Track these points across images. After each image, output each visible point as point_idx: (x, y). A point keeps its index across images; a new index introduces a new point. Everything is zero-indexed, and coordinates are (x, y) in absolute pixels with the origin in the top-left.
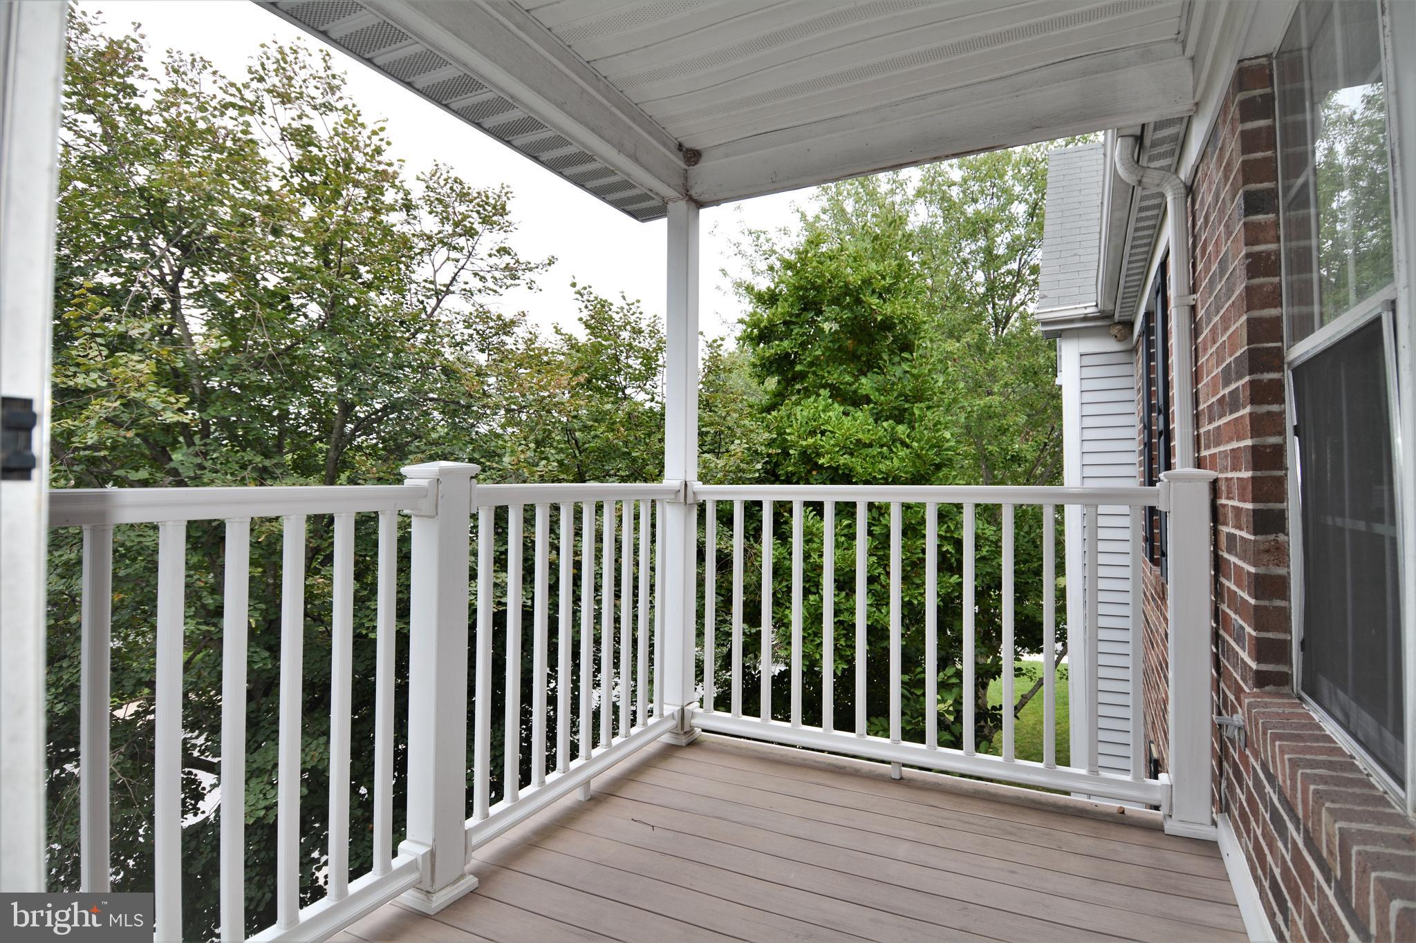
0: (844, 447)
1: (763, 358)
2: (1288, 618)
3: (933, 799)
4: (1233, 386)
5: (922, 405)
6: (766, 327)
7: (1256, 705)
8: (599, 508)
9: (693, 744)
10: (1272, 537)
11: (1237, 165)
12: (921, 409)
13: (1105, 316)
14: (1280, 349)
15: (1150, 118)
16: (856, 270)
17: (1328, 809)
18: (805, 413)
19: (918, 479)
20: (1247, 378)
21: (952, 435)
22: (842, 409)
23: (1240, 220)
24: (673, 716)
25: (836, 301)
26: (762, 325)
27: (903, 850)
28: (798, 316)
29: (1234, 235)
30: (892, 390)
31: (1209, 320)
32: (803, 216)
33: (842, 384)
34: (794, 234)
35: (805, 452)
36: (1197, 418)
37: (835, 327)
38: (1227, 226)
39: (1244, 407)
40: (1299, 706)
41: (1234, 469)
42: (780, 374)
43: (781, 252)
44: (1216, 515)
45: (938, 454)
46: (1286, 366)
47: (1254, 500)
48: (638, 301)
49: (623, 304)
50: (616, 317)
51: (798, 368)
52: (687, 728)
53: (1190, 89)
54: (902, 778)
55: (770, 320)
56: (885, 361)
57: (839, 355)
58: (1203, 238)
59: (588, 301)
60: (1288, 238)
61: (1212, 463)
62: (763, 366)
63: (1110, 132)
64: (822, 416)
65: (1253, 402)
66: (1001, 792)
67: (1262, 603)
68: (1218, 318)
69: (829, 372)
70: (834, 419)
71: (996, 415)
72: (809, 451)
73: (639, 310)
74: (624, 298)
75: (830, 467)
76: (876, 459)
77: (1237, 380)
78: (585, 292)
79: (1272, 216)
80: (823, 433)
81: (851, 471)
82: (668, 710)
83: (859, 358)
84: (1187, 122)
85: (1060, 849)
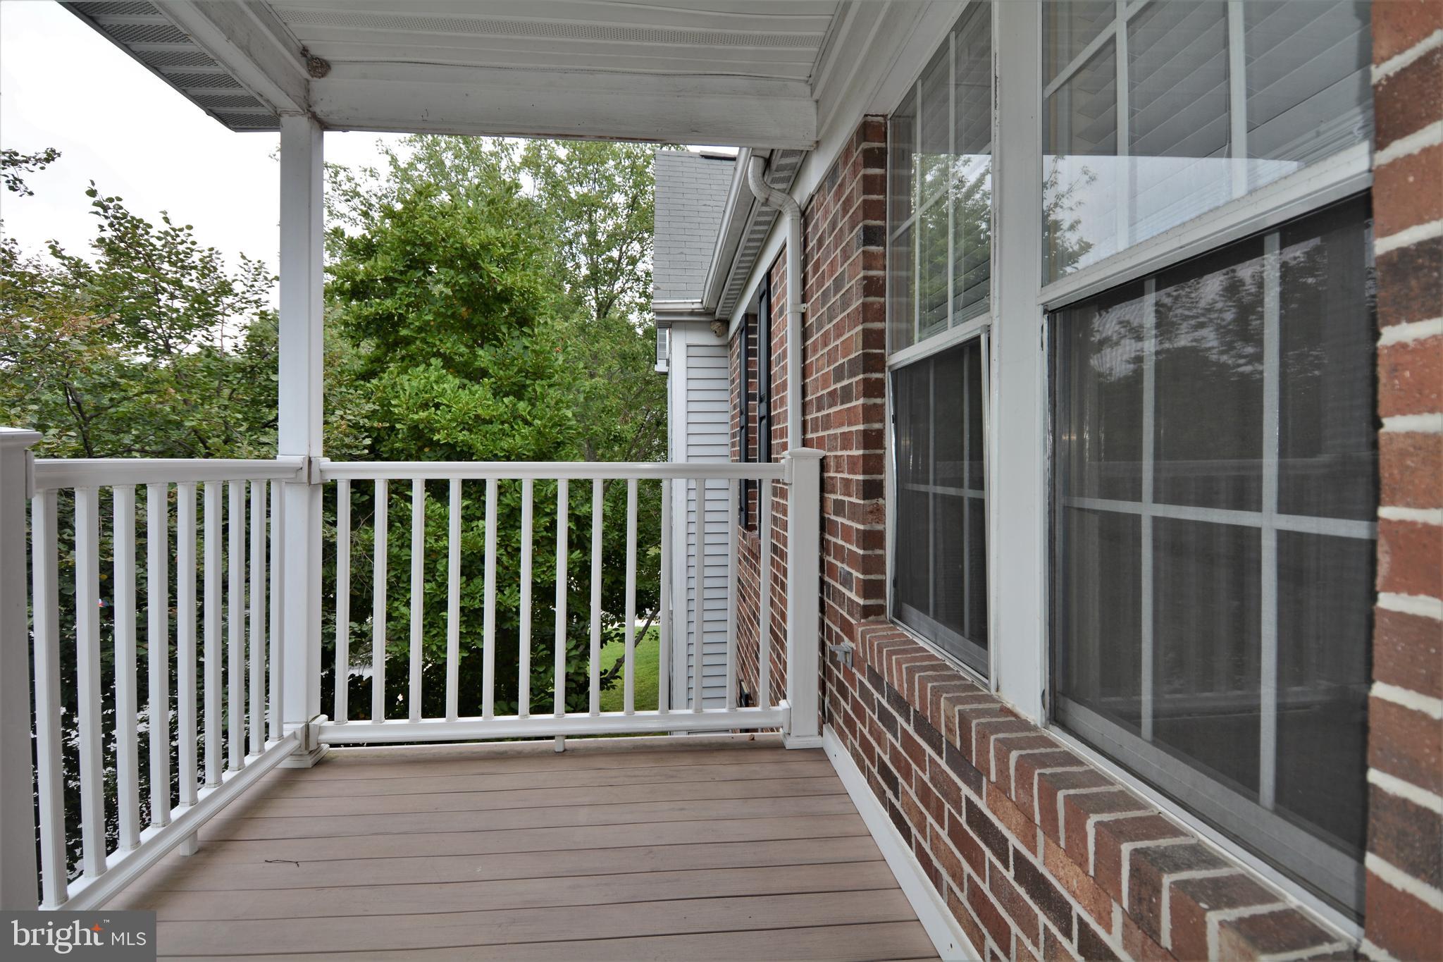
0: (462, 423)
1: (359, 317)
2: (884, 563)
3: (600, 762)
4: (845, 382)
5: (544, 382)
6: (362, 281)
7: (869, 631)
8: (140, 493)
9: (322, 763)
10: (874, 501)
11: (857, 203)
12: (543, 386)
13: (709, 312)
14: (883, 355)
15: (780, 146)
16: (472, 232)
17: (946, 698)
18: (414, 383)
19: (540, 456)
20: (861, 376)
21: (574, 415)
22: (457, 381)
23: (858, 248)
24: (294, 735)
25: (448, 263)
26: (358, 278)
27: (583, 815)
28: (402, 273)
29: (851, 260)
30: (512, 364)
31: (820, 327)
32: (394, 161)
33: (456, 354)
34: (383, 178)
35: (416, 427)
36: (804, 408)
37: (449, 291)
38: (843, 250)
39: (857, 399)
40: (895, 629)
41: (843, 448)
42: (378, 337)
43: (366, 196)
44: (824, 486)
45: (560, 432)
46: (887, 369)
47: (864, 473)
48: (190, 227)
49: (166, 227)
50: (159, 244)
51: (404, 332)
52: (313, 747)
53: (814, 128)
54: (565, 750)
55: (367, 274)
56: (504, 334)
57: (448, 323)
58: (816, 258)
59: (116, 217)
60: (892, 269)
61: (820, 443)
62: (358, 326)
63: (744, 150)
64: (435, 387)
65: (865, 395)
66: (656, 743)
67: (869, 552)
68: (831, 325)
69: (441, 340)
70: (449, 392)
71: (602, 397)
72: (421, 426)
73: (191, 239)
74: (167, 220)
75: (447, 444)
76: (497, 436)
77: (850, 377)
78: (111, 205)
79: (881, 248)
80: (437, 406)
81: (470, 448)
82: (288, 730)
83: (474, 327)
84: (806, 156)
85: (713, 780)
